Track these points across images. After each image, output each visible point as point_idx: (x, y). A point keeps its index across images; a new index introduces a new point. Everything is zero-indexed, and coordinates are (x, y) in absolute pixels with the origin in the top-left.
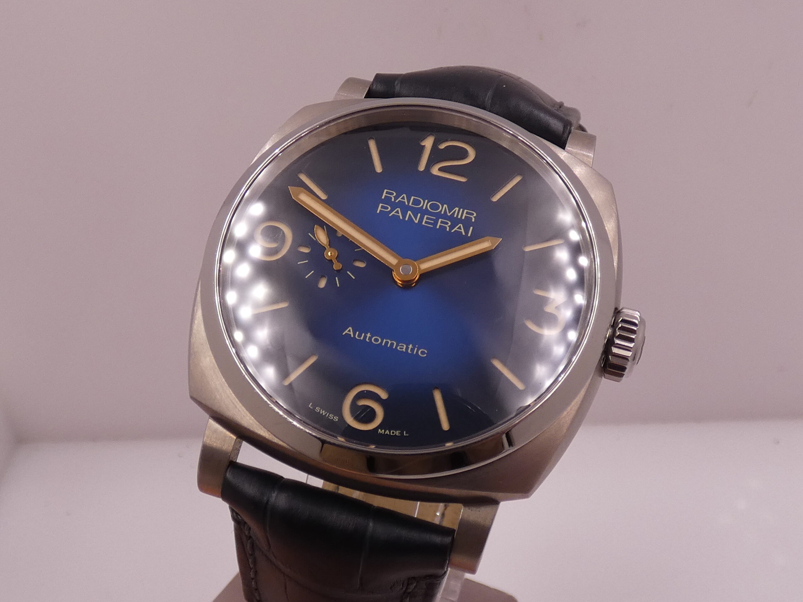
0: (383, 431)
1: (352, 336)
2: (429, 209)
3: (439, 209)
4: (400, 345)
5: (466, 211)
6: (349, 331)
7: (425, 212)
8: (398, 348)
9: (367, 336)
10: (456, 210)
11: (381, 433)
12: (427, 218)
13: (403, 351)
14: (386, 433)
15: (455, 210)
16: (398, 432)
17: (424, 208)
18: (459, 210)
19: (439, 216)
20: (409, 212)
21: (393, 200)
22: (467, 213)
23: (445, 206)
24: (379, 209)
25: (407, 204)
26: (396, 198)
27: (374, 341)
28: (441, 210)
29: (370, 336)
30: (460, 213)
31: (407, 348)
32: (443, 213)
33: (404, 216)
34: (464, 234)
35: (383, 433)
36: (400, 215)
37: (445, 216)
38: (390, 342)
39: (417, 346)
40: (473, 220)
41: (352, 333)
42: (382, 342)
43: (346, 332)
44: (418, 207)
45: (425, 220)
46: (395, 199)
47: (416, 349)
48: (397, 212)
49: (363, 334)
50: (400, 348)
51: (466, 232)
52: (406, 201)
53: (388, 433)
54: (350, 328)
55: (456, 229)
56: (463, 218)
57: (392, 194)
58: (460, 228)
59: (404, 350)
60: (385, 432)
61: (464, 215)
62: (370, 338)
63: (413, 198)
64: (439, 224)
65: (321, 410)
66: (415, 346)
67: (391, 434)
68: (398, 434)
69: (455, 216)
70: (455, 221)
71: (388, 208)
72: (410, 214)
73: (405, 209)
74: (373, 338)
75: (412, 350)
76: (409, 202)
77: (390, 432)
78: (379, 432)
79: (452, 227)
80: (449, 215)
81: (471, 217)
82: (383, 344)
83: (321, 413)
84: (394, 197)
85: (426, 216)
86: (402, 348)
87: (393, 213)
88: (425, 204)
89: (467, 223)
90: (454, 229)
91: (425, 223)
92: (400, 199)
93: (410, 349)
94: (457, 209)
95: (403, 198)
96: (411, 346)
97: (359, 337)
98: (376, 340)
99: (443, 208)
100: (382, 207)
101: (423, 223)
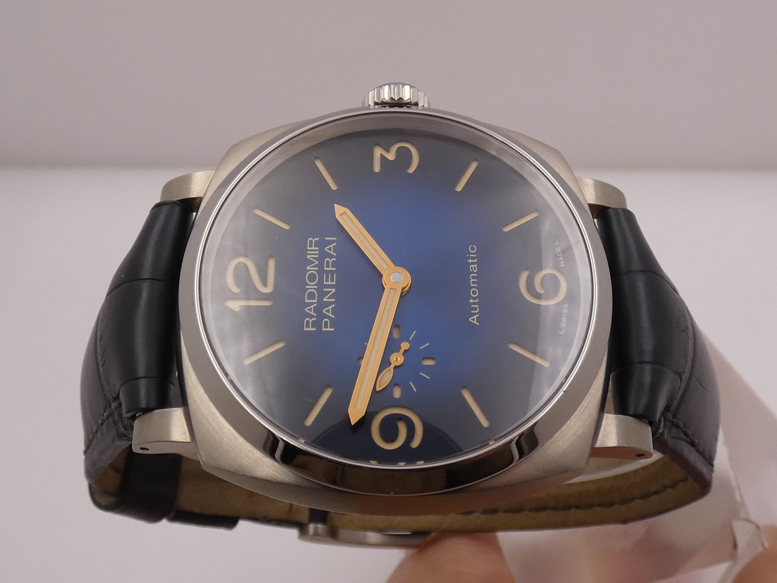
0: (561, 262)
1: (478, 315)
2: (315, 283)
3: (314, 273)
4: (471, 271)
5: (309, 248)
6: (473, 320)
7: (321, 286)
8: (476, 271)
9: (473, 302)
10: (310, 257)
11: (563, 264)
12: (327, 281)
13: (477, 266)
14: (562, 259)
15: (310, 259)
16: (557, 250)
17: (316, 287)
18: (309, 255)
19: (321, 271)
20: (325, 300)
21: (315, 319)
22: (311, 246)
23: (308, 268)
24: (329, 329)
25: (316, 305)
26: (311, 316)
27: (476, 294)
28: (314, 270)
29: (472, 299)
30: (312, 253)
31: (473, 263)
32: (317, 269)
33: (331, 303)
34: (335, 244)
35: (563, 262)
36: (330, 307)
37: (320, 266)
38: (472, 280)
39: (468, 256)
40: (318, 239)
41: (475, 317)
42: (474, 287)
43: (475, 322)
44: (316, 293)
45: (330, 283)
46: (314, 317)
47: (470, 256)
48: (328, 311)
49: (472, 306)
50: (475, 269)
51: (333, 242)
52: (312, 306)
53: (561, 258)
54: (470, 320)
55: (332, 252)
56: (317, 248)
57: (308, 321)
58: (330, 249)
59: (475, 266)
60: (562, 261)
61: (313, 248)
62: (474, 299)
63: (307, 301)
64: (330, 269)
65: (563, 321)
66: (468, 257)
67: (561, 255)
68: (559, 249)
69: (317, 256)
70: (323, 255)
71: (326, 322)
72: (328, 298)
73: (321, 305)
74: (474, 296)
75: (473, 258)
76: (314, 303)
77: (560, 256)
78: (564, 266)
79: (331, 256)
80: (317, 262)
81: (314, 242)
82: (477, 285)
83: (565, 321)
84: (311, 320)
85: (325, 283)
86: (474, 267)
87: (330, 315)
88: (312, 287)
89: (321, 245)
90: (332, 254)
91: (334, 282)
92: (312, 313)
93: (473, 261)
94: (308, 257)
95: (310, 310)
96: (470, 261)
97: (477, 309)
98: (474, 293)
99: (311, 269)
100: (326, 326)
101: (334, 283)
